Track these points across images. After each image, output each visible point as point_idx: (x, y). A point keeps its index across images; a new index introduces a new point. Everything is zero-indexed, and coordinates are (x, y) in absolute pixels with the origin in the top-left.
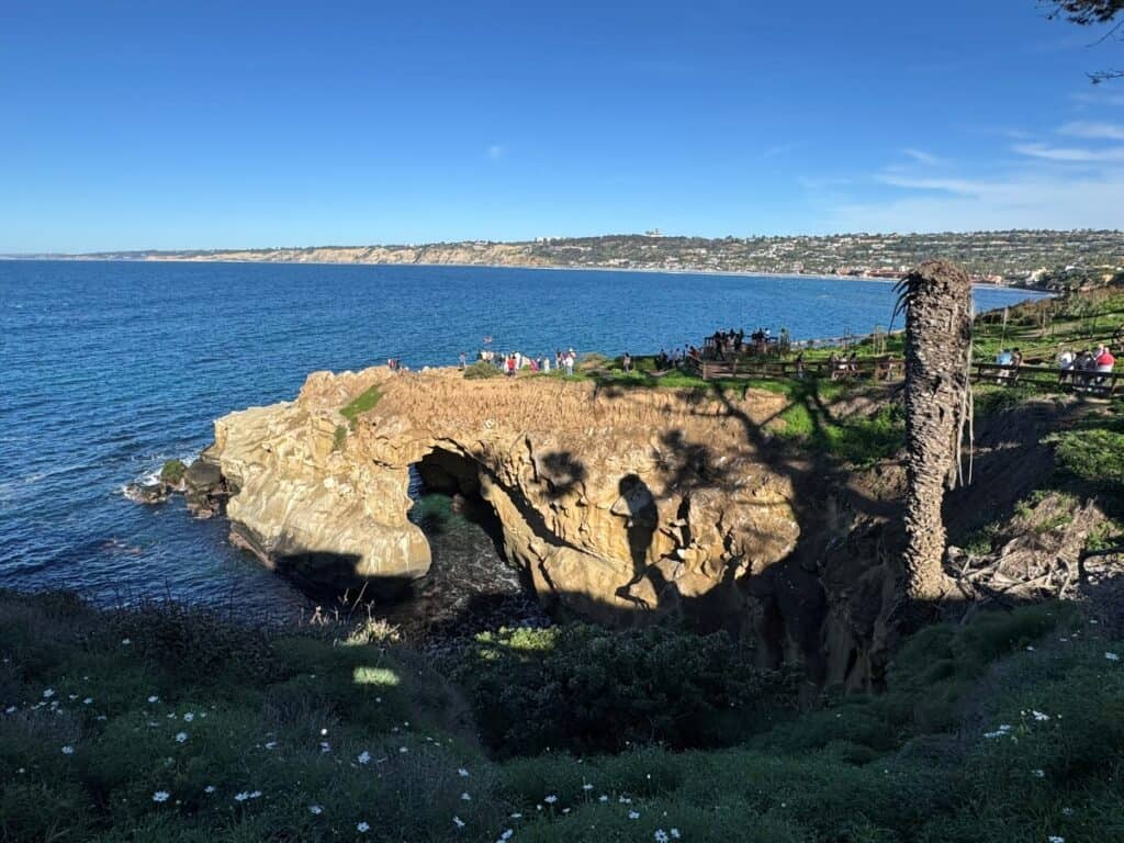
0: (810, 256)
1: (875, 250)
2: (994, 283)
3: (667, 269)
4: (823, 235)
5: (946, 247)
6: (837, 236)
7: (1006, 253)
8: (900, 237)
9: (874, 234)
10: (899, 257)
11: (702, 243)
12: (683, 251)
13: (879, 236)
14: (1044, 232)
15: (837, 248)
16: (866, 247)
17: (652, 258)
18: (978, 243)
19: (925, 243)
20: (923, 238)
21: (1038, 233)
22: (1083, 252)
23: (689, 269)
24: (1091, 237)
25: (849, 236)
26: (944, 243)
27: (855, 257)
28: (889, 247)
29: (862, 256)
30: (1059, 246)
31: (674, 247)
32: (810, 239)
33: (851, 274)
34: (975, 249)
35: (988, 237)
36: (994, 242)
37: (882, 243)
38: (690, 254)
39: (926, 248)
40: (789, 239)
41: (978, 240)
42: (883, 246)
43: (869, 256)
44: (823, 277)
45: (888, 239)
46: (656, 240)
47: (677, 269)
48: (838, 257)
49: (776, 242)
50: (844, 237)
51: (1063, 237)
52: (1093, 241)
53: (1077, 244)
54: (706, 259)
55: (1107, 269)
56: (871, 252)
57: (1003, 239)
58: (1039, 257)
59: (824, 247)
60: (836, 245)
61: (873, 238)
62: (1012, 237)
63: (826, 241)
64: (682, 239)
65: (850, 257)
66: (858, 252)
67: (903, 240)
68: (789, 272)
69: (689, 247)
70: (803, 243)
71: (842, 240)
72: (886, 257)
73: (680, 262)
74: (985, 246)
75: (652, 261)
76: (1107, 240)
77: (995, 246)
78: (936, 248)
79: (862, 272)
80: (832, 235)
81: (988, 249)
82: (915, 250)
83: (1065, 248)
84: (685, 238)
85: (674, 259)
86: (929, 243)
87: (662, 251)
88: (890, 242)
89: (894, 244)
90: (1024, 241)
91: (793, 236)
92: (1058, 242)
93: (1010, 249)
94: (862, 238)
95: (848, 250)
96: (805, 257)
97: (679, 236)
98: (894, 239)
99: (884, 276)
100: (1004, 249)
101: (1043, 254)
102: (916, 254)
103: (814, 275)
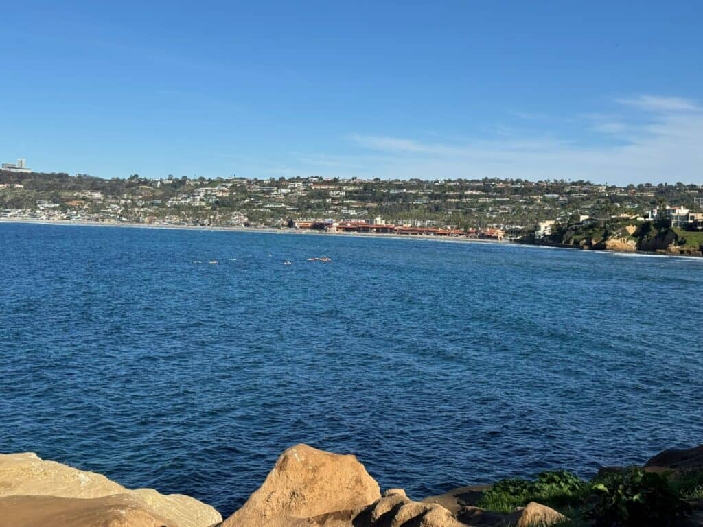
0: (250, 205)
1: (333, 199)
2: (496, 238)
3: (43, 219)
4: (265, 178)
5: (416, 197)
6: (282, 179)
7: (484, 205)
8: (361, 183)
9: (331, 178)
10: (364, 208)
11: (95, 184)
12: (66, 194)
13: (335, 181)
14: (518, 181)
15: (286, 195)
16: (323, 195)
17: (17, 203)
18: (452, 193)
19: (393, 192)
20: (390, 185)
21: (512, 183)
22: (563, 205)
23: (79, 220)
24: (567, 189)
25: (298, 179)
26: (414, 192)
27: (310, 206)
28: (350, 195)
29: (319, 206)
30: (538, 198)
31: (51, 187)
32: (249, 182)
33: (315, 227)
34: (449, 200)
35: (462, 186)
36: (468, 192)
37: (340, 189)
38: (76, 198)
39: (393, 198)
40: (220, 181)
41: (451, 189)
42: (343, 194)
43: (327, 207)
44: (278, 231)
45: (347, 184)
46: (21, 177)
47: (58, 219)
48: (288, 207)
49: (202, 185)
50: (292, 180)
51: (540, 188)
52: (570, 192)
53: (556, 196)
54: (103, 206)
55: (627, 219)
56: (329, 201)
57: (478, 189)
58: (520, 210)
59: (268, 193)
60: (284, 191)
61: (329, 183)
62: (487, 186)
63: (270, 185)
64: (63, 177)
65: (303, 206)
66: (312, 202)
67: (367, 186)
68: (228, 225)
69: (73, 189)
70: (241, 188)
71: (291, 185)
72: (349, 207)
73: (64, 208)
74: (461, 197)
75: (18, 207)
76: (585, 192)
77: (471, 196)
78: (406, 197)
79: (330, 225)
80: (277, 178)
81: (464, 200)
82: (382, 200)
83: (544, 200)
84: (66, 176)
85: (53, 205)
86: (396, 192)
87: (33, 193)
88: (351, 188)
89: (356, 192)
90: (501, 191)
91: (225, 177)
92: (536, 194)
93: (488, 200)
94: (315, 183)
95: (300, 198)
96: (245, 206)
97: (57, 172)
98: (355, 185)
99: (359, 230)
100: (480, 201)
101: (524, 207)
102: (384, 205)
103: (262, 228)
